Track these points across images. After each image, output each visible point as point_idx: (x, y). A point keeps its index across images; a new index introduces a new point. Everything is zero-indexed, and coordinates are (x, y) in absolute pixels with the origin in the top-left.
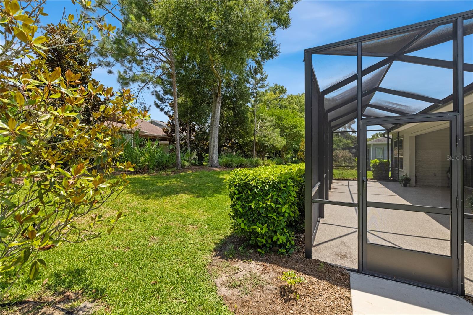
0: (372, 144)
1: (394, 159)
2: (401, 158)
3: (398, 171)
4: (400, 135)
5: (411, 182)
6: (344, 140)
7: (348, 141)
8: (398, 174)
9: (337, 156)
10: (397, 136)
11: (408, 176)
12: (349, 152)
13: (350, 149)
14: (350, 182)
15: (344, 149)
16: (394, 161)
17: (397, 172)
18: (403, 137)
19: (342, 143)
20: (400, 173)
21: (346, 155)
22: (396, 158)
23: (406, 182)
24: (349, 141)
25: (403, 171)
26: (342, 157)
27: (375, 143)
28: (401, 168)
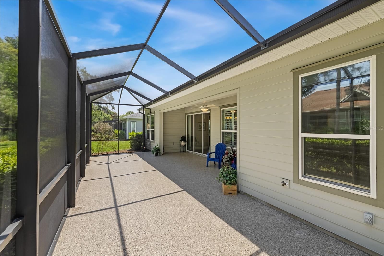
0: (128, 119)
1: (146, 131)
2: (153, 131)
3: (150, 141)
4: (152, 111)
5: (160, 152)
6: (105, 114)
7: (108, 115)
8: (150, 144)
9: (98, 128)
10: (149, 112)
11: (159, 147)
12: (109, 125)
13: (110, 122)
14: (110, 156)
15: (104, 122)
16: (146, 133)
17: (149, 143)
18: (154, 113)
19: (103, 117)
20: (151, 143)
21: (107, 127)
22: (148, 131)
23: (157, 152)
24: (110, 116)
25: (154, 142)
26: (103, 129)
27: (130, 118)
28: (153, 139)
